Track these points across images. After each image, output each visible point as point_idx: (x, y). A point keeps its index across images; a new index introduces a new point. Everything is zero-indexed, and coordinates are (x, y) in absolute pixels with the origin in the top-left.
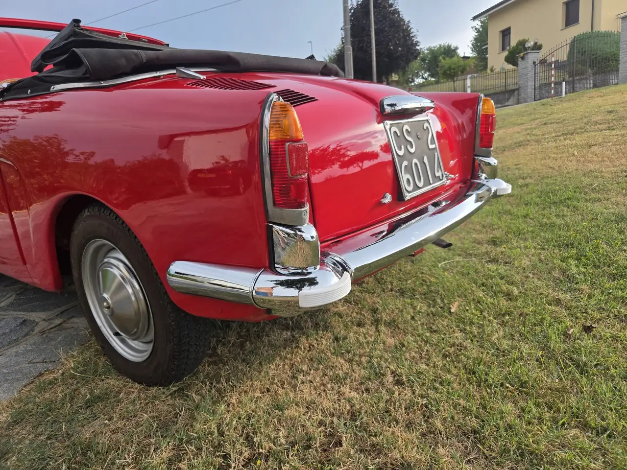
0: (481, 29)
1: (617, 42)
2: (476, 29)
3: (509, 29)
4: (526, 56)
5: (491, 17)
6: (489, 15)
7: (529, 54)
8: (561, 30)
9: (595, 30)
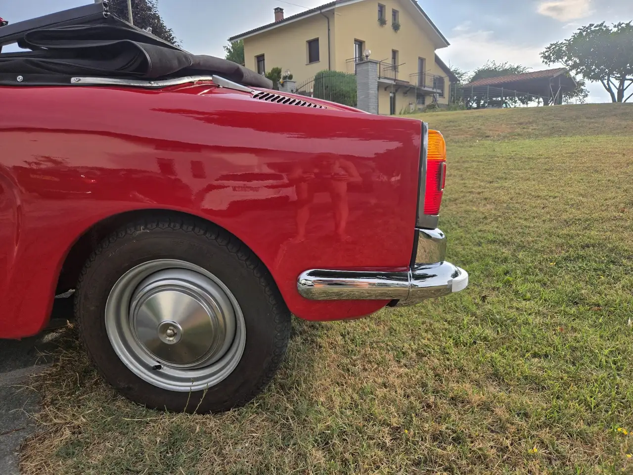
0: (232, 50)
1: (354, 82)
2: (227, 49)
3: (263, 56)
4: (285, 84)
5: (247, 41)
6: (244, 39)
7: (288, 82)
8: (306, 65)
9: (332, 69)
